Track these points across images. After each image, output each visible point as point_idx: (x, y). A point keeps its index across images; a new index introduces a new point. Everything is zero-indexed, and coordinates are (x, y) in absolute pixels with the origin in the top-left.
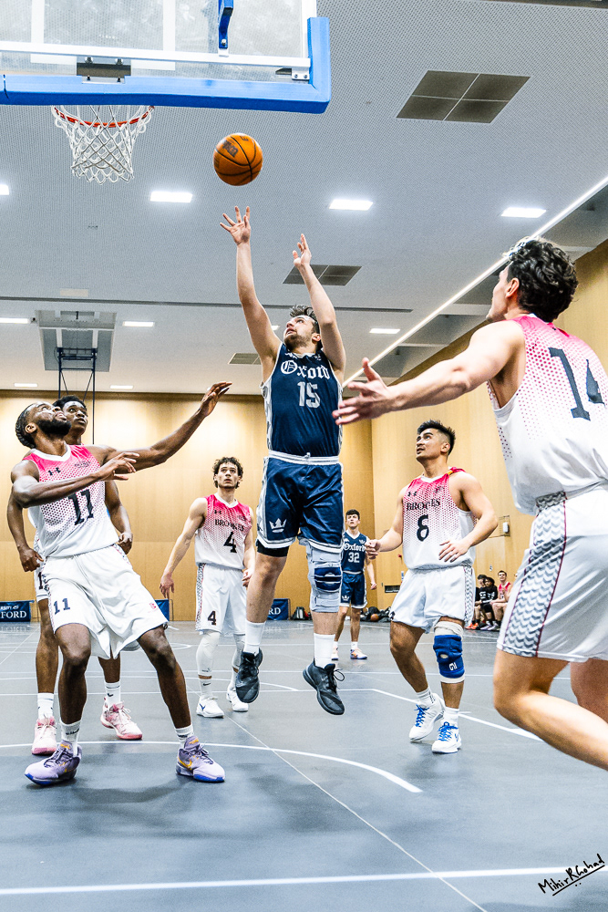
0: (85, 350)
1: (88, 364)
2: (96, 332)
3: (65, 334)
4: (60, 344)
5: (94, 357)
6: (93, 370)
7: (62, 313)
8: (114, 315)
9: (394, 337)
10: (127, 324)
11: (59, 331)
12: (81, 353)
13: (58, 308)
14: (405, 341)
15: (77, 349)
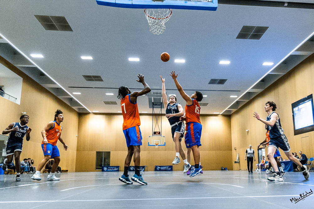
0: (159, 103)
3: (154, 98)
4: (153, 102)
5: (161, 105)
6: (161, 108)
7: (153, 93)
9: (236, 98)
14: (239, 99)
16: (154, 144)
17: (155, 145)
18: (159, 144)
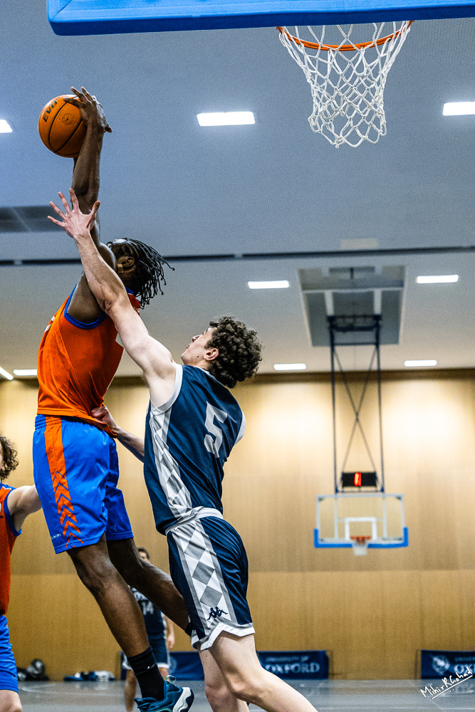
0: (365, 316)
1: (370, 336)
2: (378, 294)
3: (337, 298)
4: (330, 310)
5: (377, 326)
6: (377, 344)
7: (332, 270)
8: (402, 269)
10: (421, 280)
11: (329, 295)
12: (360, 322)
13: (325, 264)
15: (354, 317)
16: (347, 539)
17: (353, 542)
18: (375, 539)
